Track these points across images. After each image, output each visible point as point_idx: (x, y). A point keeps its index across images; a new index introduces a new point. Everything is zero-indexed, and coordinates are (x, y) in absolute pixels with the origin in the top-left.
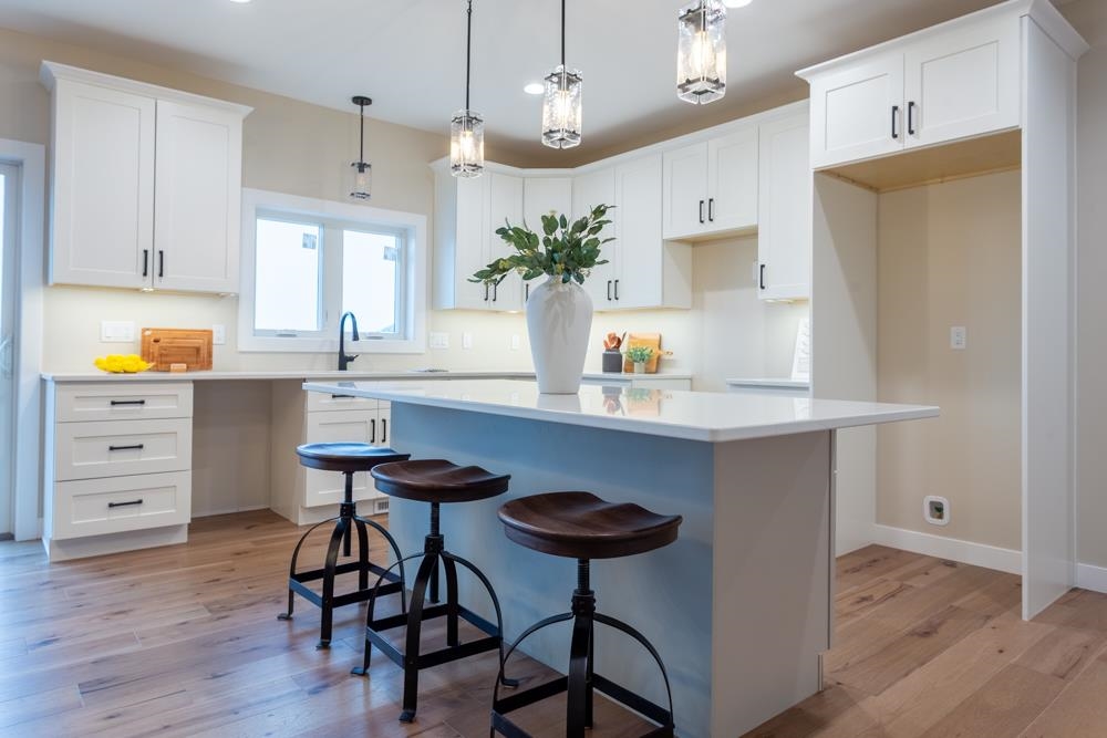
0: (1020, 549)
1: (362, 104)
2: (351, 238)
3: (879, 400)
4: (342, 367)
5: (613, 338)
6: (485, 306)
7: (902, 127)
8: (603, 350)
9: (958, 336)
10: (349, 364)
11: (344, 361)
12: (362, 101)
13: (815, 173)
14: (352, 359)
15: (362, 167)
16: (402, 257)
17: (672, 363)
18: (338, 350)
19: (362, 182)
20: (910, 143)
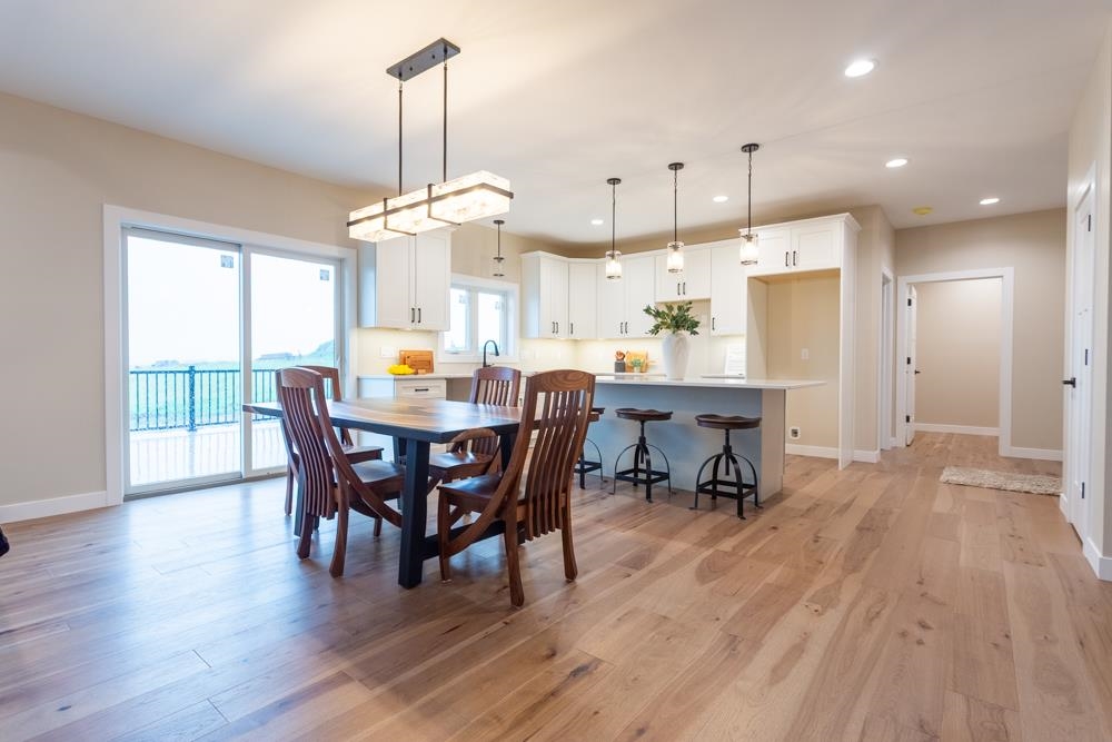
0: (837, 447)
2: (482, 297)
3: (768, 378)
5: (621, 354)
6: (552, 335)
7: (791, 261)
8: (615, 360)
9: (805, 353)
12: (499, 222)
13: (749, 278)
14: (489, 366)
15: (500, 259)
16: (505, 308)
17: (654, 367)
18: (482, 361)
19: (500, 268)
20: (793, 269)
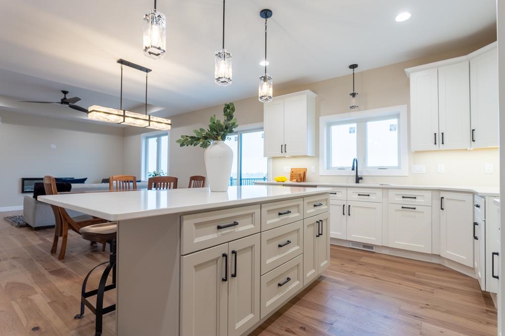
1: (353, 68)
4: (357, 182)
10: (360, 181)
11: (358, 179)
12: (353, 66)
14: (361, 178)
15: (354, 95)
16: (399, 128)
18: (355, 175)
19: (354, 102)
